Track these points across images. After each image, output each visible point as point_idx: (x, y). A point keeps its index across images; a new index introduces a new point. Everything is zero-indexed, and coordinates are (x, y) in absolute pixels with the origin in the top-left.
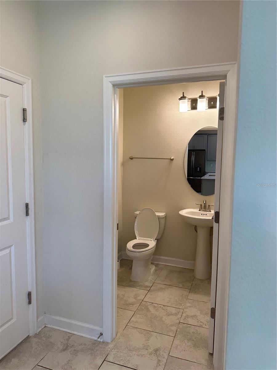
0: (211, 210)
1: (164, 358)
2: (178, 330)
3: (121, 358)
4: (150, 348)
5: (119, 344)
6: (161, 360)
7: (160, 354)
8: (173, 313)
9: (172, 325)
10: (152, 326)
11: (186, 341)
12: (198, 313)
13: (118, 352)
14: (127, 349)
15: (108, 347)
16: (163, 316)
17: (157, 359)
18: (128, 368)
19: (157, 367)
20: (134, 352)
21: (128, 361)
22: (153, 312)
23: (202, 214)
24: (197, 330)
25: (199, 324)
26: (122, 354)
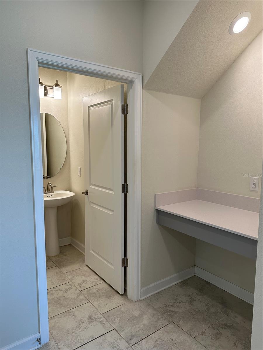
0: (54, 191)
1: (100, 318)
2: (86, 296)
3: (74, 343)
4: (84, 320)
5: (58, 337)
6: (101, 321)
7: (95, 318)
8: (67, 289)
9: (78, 296)
10: (64, 306)
11: (99, 299)
12: (84, 278)
13: (65, 342)
14: (69, 334)
15: (51, 346)
16: (63, 295)
17: (98, 322)
18: (87, 344)
19: (104, 326)
20: (77, 332)
21: (81, 339)
22: (51, 298)
23: (48, 196)
24: (97, 288)
25: (94, 284)
26: (70, 340)
